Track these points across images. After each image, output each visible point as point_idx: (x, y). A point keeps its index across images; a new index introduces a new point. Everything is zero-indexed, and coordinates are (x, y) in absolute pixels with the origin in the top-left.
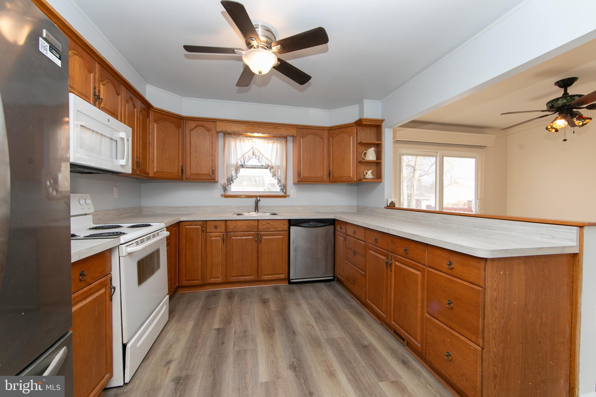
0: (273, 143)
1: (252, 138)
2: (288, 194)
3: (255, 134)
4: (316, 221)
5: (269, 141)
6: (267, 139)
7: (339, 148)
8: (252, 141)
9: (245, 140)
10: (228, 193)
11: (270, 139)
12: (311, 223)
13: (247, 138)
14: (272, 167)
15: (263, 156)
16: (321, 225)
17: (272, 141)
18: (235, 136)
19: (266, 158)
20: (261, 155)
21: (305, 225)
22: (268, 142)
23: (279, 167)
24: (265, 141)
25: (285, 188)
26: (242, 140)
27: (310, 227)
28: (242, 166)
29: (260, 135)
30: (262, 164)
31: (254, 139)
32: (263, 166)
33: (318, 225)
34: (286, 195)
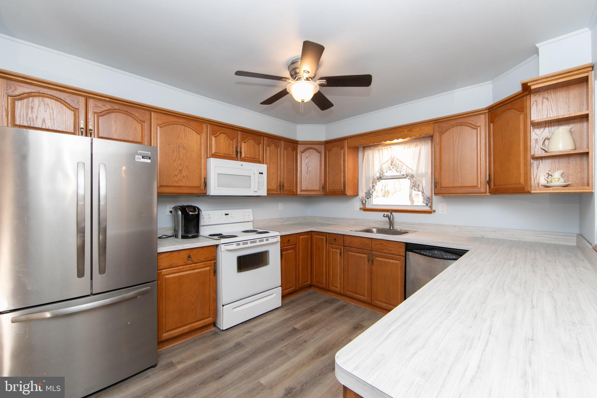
0: (415, 146)
1: (391, 146)
2: (433, 209)
3: (395, 141)
4: (443, 250)
5: (410, 145)
6: (408, 143)
7: (502, 137)
8: (391, 149)
9: (383, 149)
10: (368, 206)
11: (412, 143)
12: (436, 252)
13: (385, 147)
14: (412, 176)
15: (404, 164)
16: (451, 257)
17: (415, 144)
18: (373, 148)
19: (406, 166)
20: (400, 163)
21: (425, 253)
22: (410, 147)
23: (422, 176)
24: (406, 146)
25: (430, 202)
26: (381, 150)
27: (432, 256)
28: (380, 178)
29: (400, 140)
30: (402, 173)
31: (393, 146)
32: (404, 175)
33: (446, 257)
34: (432, 211)
